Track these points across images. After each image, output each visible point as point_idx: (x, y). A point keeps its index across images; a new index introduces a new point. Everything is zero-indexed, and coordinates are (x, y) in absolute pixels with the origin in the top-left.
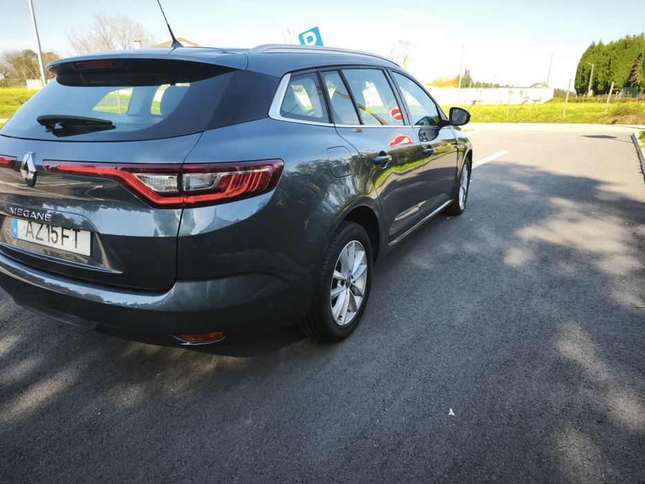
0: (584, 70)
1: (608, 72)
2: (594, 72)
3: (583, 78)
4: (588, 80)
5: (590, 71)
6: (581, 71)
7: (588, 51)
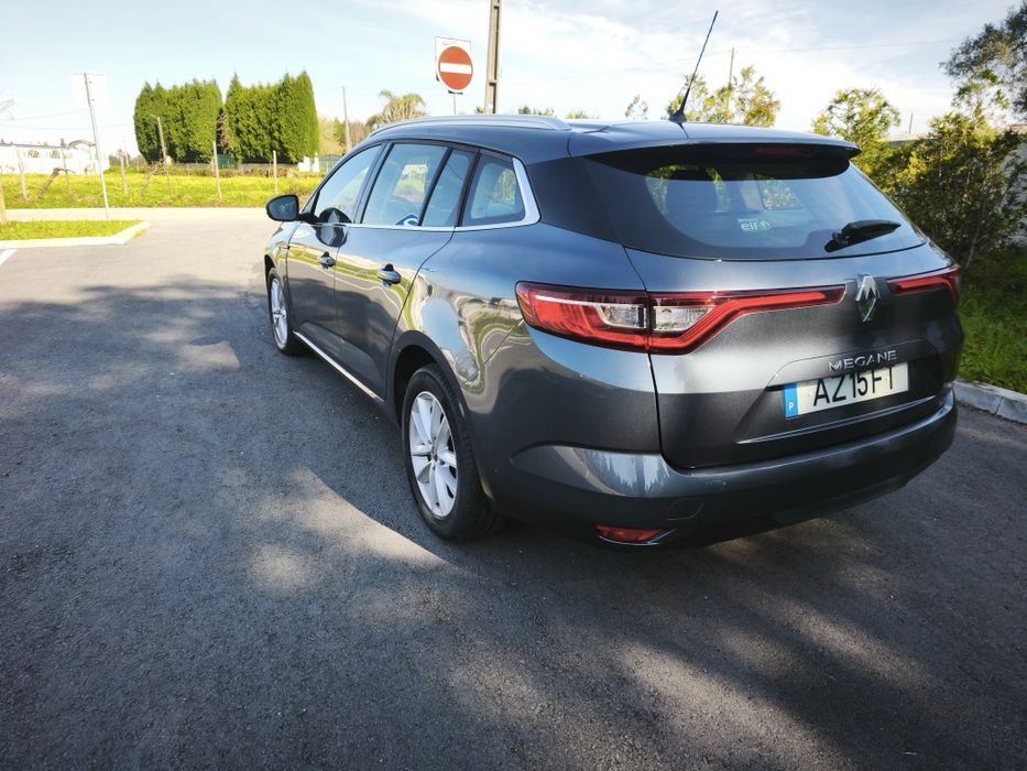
0: (146, 125)
1: (184, 130)
2: (164, 129)
3: (149, 138)
4: (159, 141)
5: (156, 126)
6: (142, 126)
7: (142, 96)
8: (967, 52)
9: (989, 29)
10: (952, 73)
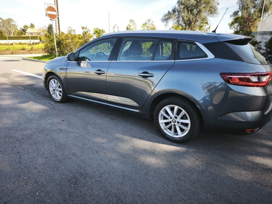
8: (165, 17)
9: (169, 12)
10: (162, 21)
